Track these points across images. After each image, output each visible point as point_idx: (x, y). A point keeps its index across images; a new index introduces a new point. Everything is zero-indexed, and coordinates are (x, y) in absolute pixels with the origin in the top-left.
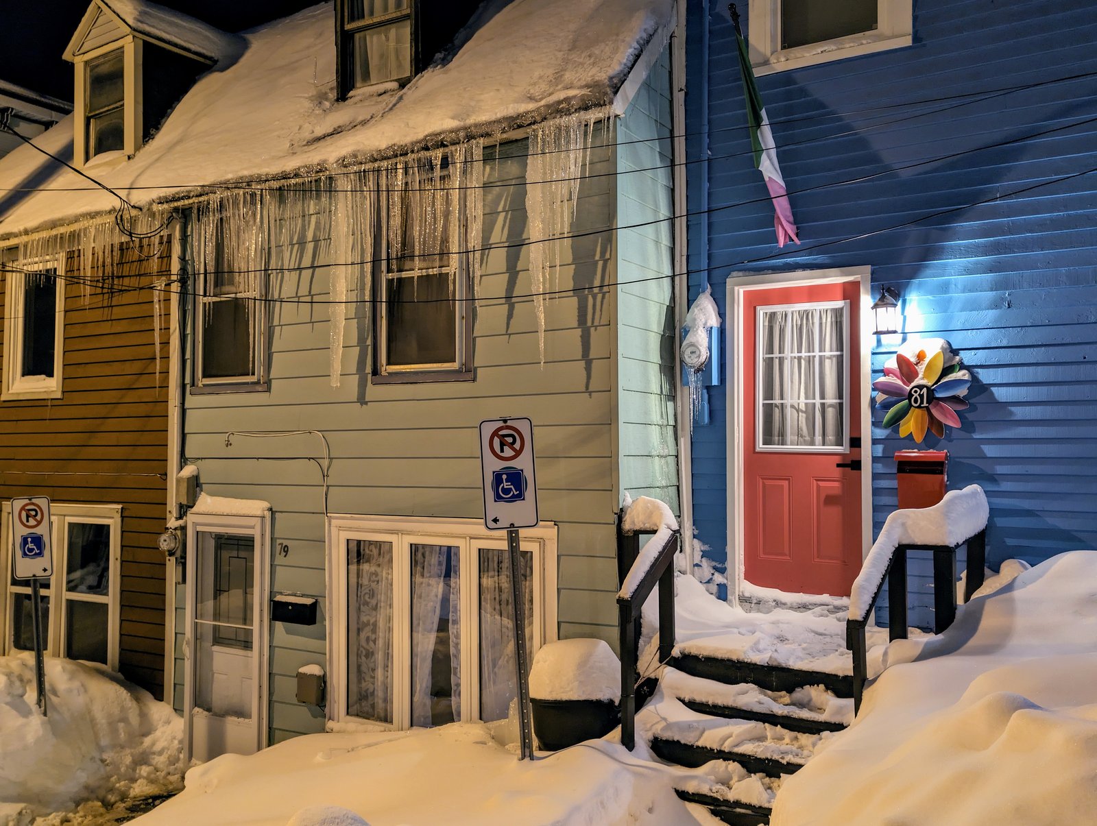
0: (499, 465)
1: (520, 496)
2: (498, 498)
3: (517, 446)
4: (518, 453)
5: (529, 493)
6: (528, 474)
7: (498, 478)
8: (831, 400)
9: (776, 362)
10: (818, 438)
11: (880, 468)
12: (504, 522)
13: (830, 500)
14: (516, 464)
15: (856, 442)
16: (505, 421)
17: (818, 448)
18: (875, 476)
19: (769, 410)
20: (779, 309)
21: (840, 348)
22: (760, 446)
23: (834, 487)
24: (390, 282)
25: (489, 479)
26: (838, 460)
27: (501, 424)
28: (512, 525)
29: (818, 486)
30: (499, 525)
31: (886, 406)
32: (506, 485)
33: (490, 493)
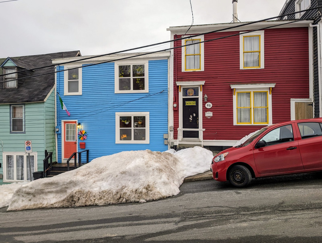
0: (27, 146)
1: (30, 150)
2: (27, 150)
4: (30, 145)
5: (31, 149)
6: (31, 147)
7: (27, 148)
8: (74, 135)
9: (68, 130)
12: (28, 152)
15: (76, 140)
16: (28, 141)
18: (78, 144)
19: (67, 136)
20: (68, 124)
21: (75, 129)
24: (13, 119)
25: (26, 148)
29: (73, 146)
32: (28, 148)
33: (26, 149)
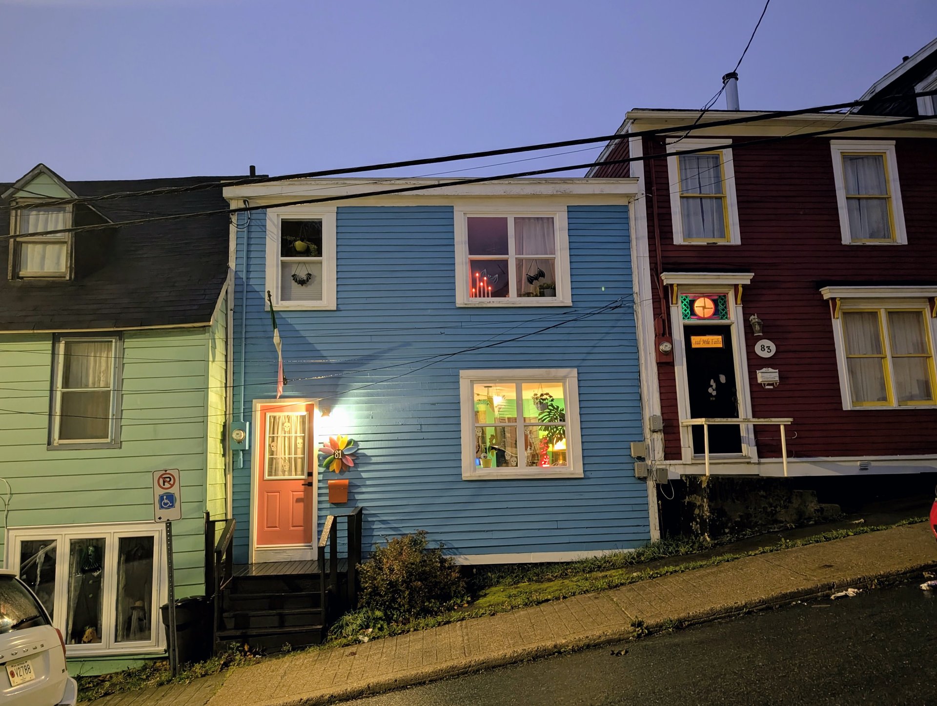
0: (163, 492)
1: (172, 506)
2: (161, 507)
3: (172, 482)
4: (172, 486)
5: (177, 504)
6: (177, 496)
7: (161, 498)
8: (300, 455)
9: (276, 438)
10: (293, 473)
11: (321, 485)
12: (164, 519)
13: (298, 500)
14: (170, 491)
15: (310, 474)
16: (166, 471)
17: (294, 477)
18: (319, 488)
19: (271, 460)
20: (277, 414)
21: (304, 432)
22: (267, 477)
23: (301, 495)
25: (157, 499)
26: (303, 482)
27: (164, 472)
28: (168, 520)
29: (293, 494)
30: (162, 520)
31: (325, 458)
32: (166, 501)
33: (157, 505)
